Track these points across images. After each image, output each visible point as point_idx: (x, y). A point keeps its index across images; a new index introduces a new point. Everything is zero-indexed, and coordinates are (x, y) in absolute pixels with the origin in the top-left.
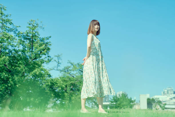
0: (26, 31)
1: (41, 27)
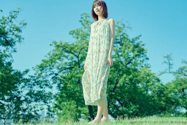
1: (127, 27)
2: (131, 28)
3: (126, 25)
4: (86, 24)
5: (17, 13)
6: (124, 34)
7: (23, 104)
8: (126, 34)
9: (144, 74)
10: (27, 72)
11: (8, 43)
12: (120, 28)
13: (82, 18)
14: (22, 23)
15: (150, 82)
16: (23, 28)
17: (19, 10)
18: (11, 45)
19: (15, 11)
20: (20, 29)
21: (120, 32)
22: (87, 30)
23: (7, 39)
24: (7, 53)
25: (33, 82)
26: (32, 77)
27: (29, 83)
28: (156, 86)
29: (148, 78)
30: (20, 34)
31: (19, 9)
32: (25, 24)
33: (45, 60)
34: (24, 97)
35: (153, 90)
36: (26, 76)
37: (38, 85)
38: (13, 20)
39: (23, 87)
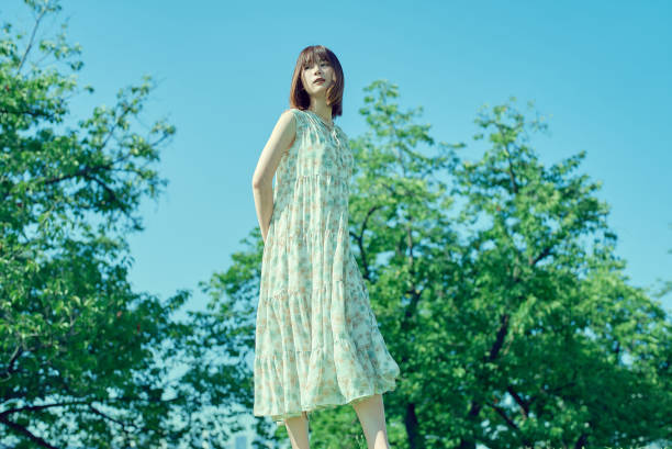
0: (486, 155)
1: (533, 125)
2: (546, 127)
3: (529, 117)
4: (385, 120)
5: (142, 94)
6: (521, 151)
7: (170, 414)
8: (526, 149)
9: (602, 290)
10: (180, 299)
11: (112, 201)
12: (505, 131)
13: (367, 100)
14: (158, 127)
15: (628, 321)
16: (165, 146)
17: (149, 84)
18: (124, 208)
19: (135, 86)
20: (155, 148)
21: (507, 143)
22: (386, 140)
23: (112, 186)
24: (111, 236)
25: (204, 333)
26: (199, 316)
27: (189, 338)
28: (651, 335)
29: (617, 306)
30: (152, 167)
31: (149, 79)
32: (170, 132)
33: (242, 254)
34: (176, 388)
35: (639, 351)
36: (178, 316)
37: (220, 343)
38: (129, 118)
39: (170, 353)
